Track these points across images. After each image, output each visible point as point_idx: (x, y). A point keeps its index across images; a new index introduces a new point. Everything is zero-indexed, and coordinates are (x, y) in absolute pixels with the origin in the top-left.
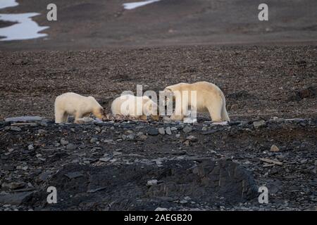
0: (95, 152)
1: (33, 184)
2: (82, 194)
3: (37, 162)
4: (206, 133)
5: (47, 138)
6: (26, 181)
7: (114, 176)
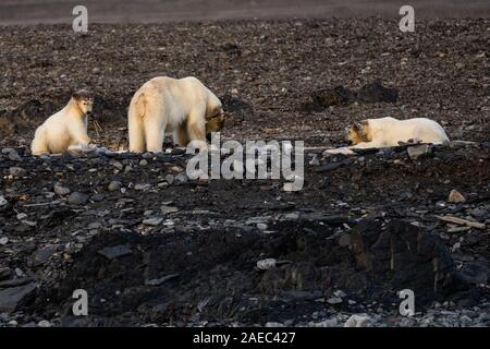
0: (124, 207)
1: (24, 271)
2: (138, 289)
3: (22, 229)
4: (321, 169)
5: (26, 182)
6: (11, 265)
7: (189, 253)
